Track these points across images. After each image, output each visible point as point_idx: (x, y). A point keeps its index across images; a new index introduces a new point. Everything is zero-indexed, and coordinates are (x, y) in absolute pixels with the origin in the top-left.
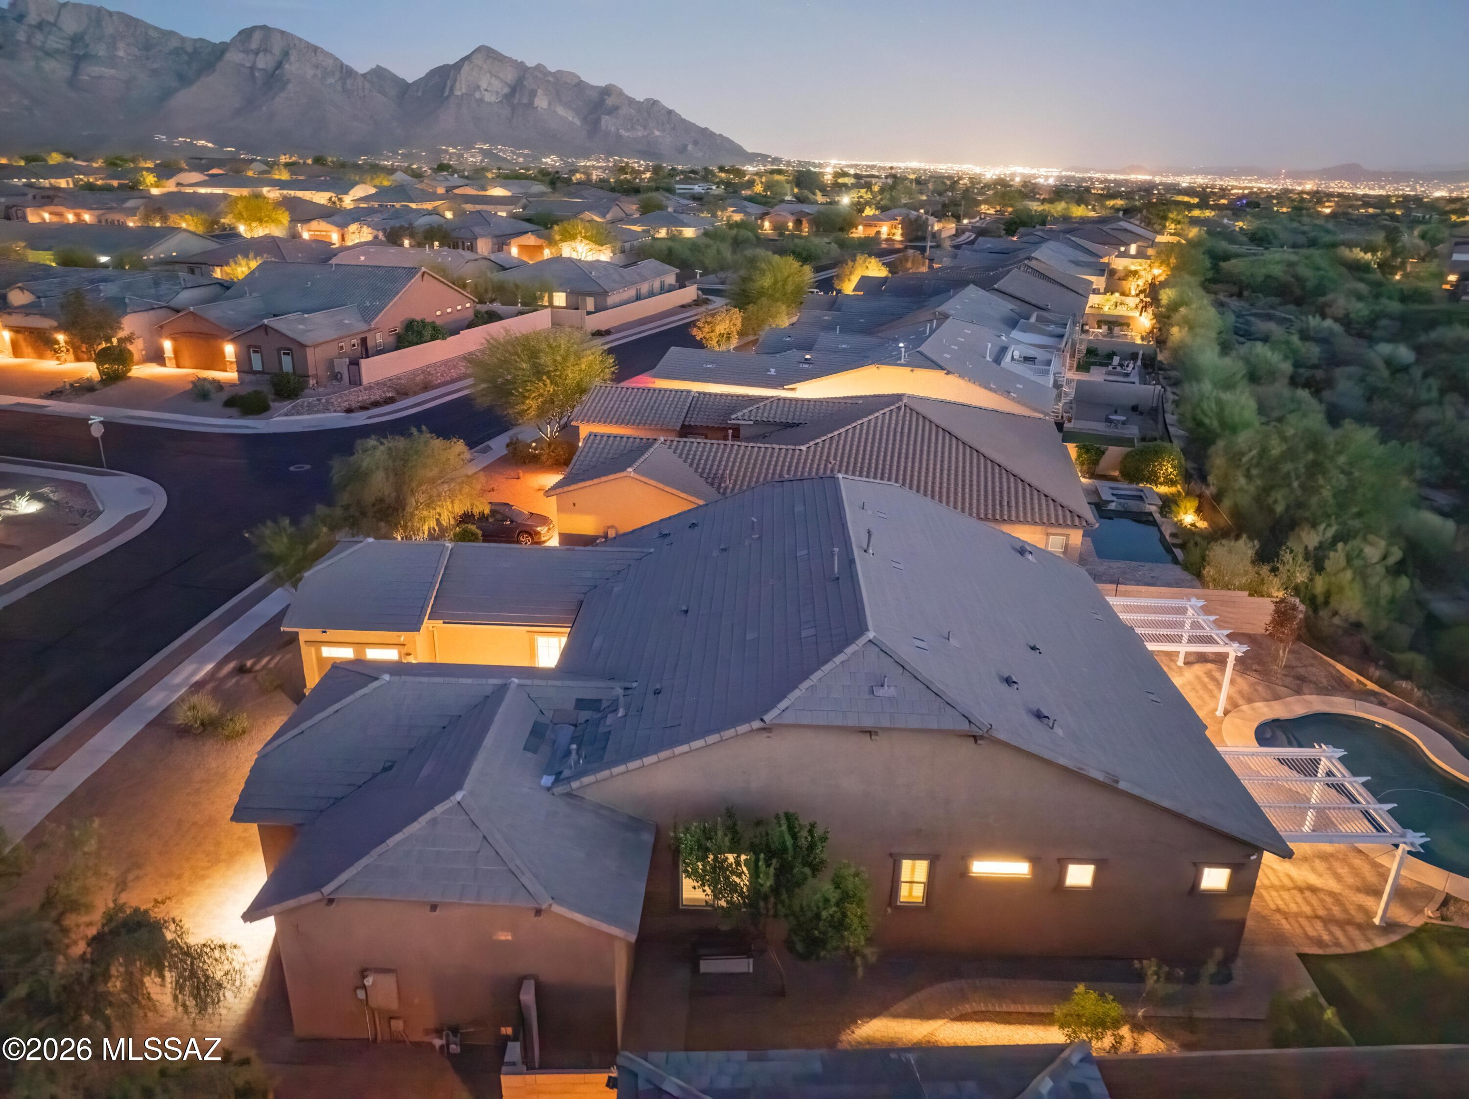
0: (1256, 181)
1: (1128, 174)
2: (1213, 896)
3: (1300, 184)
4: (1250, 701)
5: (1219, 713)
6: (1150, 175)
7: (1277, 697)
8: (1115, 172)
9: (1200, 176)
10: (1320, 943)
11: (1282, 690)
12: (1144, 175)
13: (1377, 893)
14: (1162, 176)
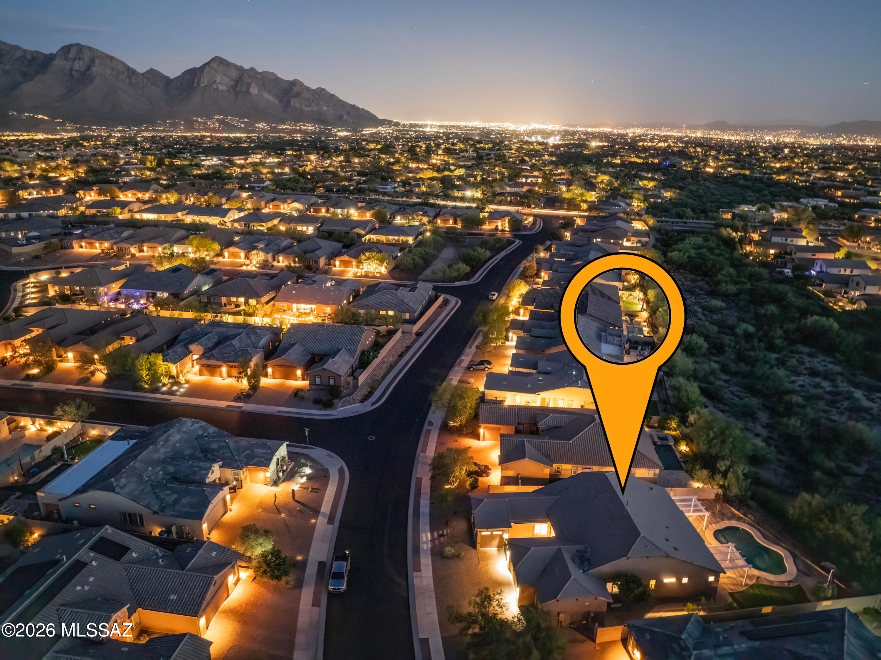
2: (711, 582)
3: (694, 133)
4: (711, 524)
5: (704, 529)
6: (610, 128)
7: (717, 522)
8: (591, 126)
9: (639, 129)
10: (732, 590)
11: (718, 519)
13: (743, 577)
14: (618, 129)
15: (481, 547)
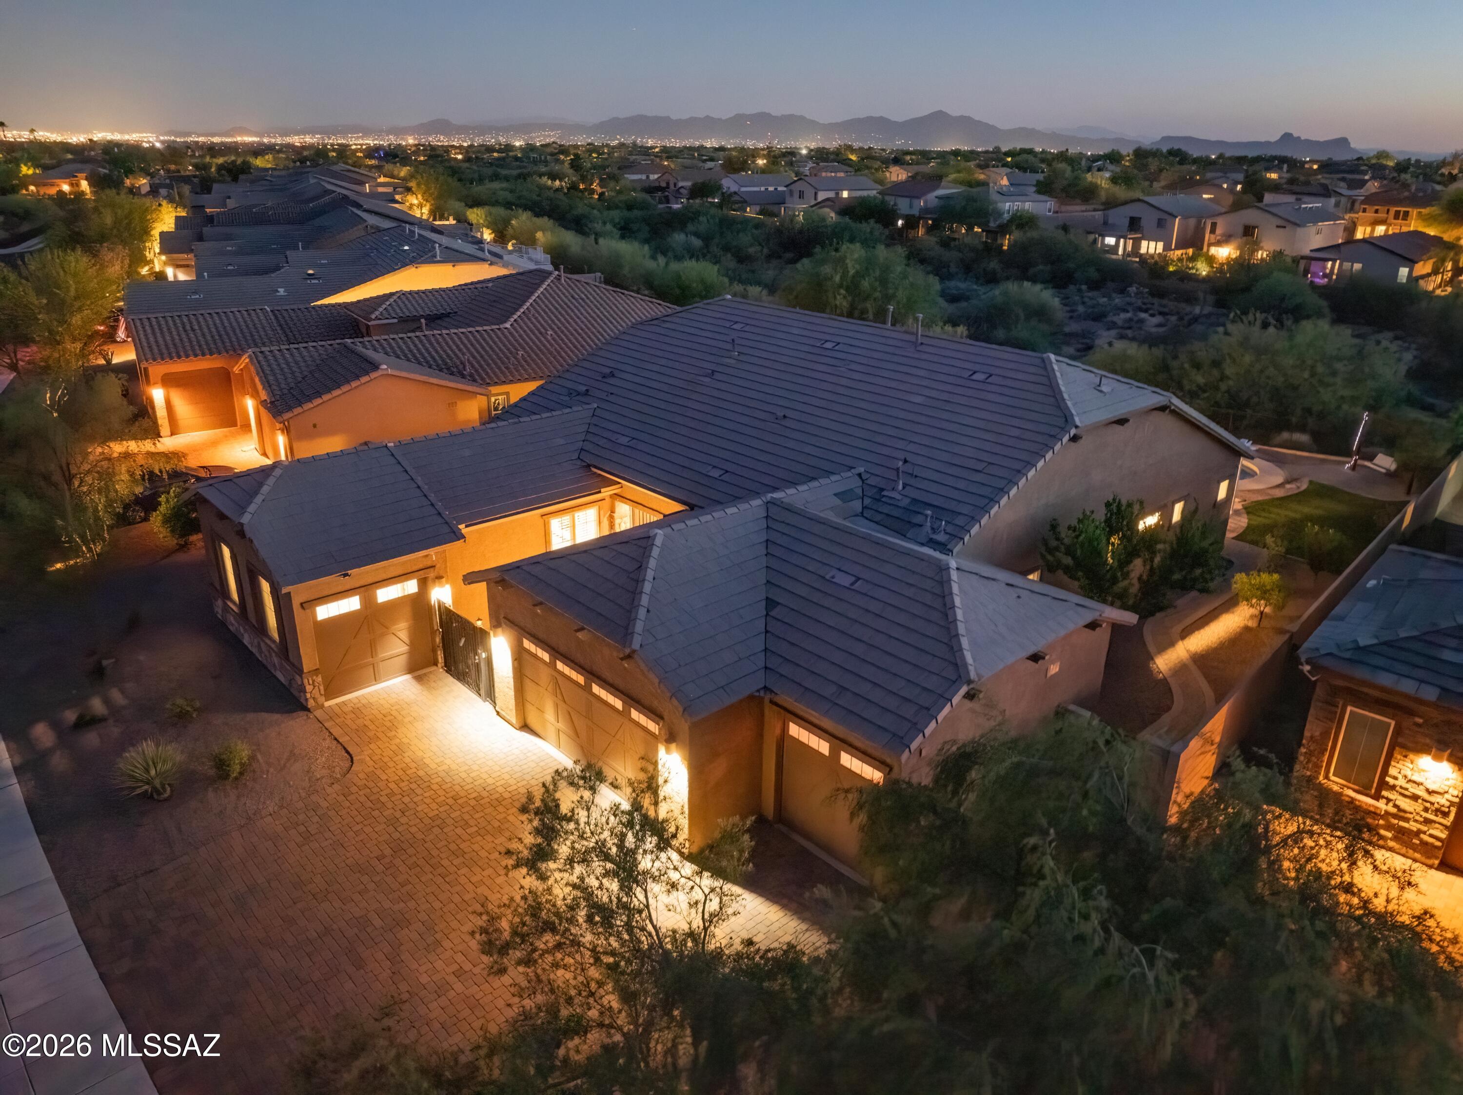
0: (362, 138)
1: (232, 136)
3: (402, 139)
6: (256, 136)
8: (220, 135)
9: (307, 136)
12: (251, 136)
14: (270, 137)
15: (330, 694)
